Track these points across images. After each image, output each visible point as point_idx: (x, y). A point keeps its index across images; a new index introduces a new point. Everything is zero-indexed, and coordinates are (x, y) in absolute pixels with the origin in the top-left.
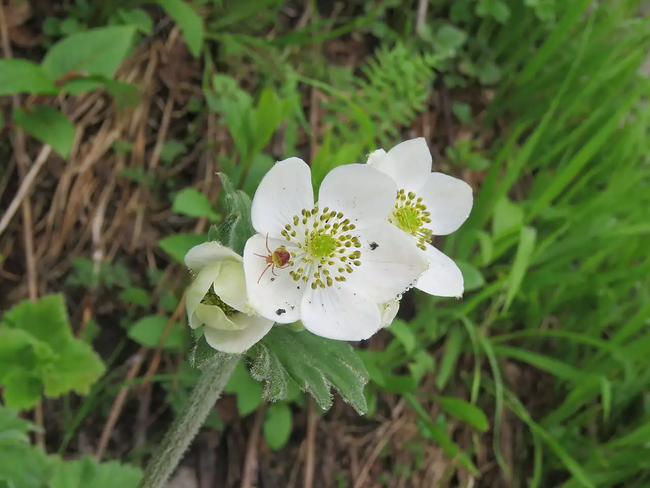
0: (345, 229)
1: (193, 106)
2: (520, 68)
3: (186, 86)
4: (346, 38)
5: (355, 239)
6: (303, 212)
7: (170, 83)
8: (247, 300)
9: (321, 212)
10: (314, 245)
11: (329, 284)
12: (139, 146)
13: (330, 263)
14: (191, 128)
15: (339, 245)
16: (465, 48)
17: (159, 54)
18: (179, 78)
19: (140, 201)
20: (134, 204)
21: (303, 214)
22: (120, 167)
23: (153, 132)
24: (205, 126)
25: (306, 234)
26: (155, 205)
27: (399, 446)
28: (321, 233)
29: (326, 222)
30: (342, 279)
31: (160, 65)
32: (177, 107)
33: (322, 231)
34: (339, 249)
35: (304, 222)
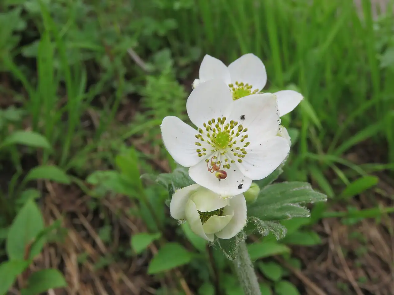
0: (222, 123)
1: (92, 206)
2: (204, 37)
3: (79, 201)
4: (121, 107)
5: (232, 122)
6: (197, 137)
7: (72, 208)
8: (220, 195)
9: (204, 129)
10: (219, 143)
11: (245, 153)
12: (89, 250)
13: (235, 143)
14: (102, 216)
15: (229, 132)
16: (173, 56)
17: (53, 202)
18: (73, 202)
19: (117, 271)
20: (116, 276)
21: (198, 138)
22: (92, 268)
23: (88, 238)
24: (107, 209)
25: (209, 143)
26: (124, 265)
27: (346, 242)
28: (215, 137)
29: (211, 130)
30: (247, 144)
31: (59, 206)
32: (86, 215)
33: (214, 135)
34: (230, 133)
35: (202, 140)
